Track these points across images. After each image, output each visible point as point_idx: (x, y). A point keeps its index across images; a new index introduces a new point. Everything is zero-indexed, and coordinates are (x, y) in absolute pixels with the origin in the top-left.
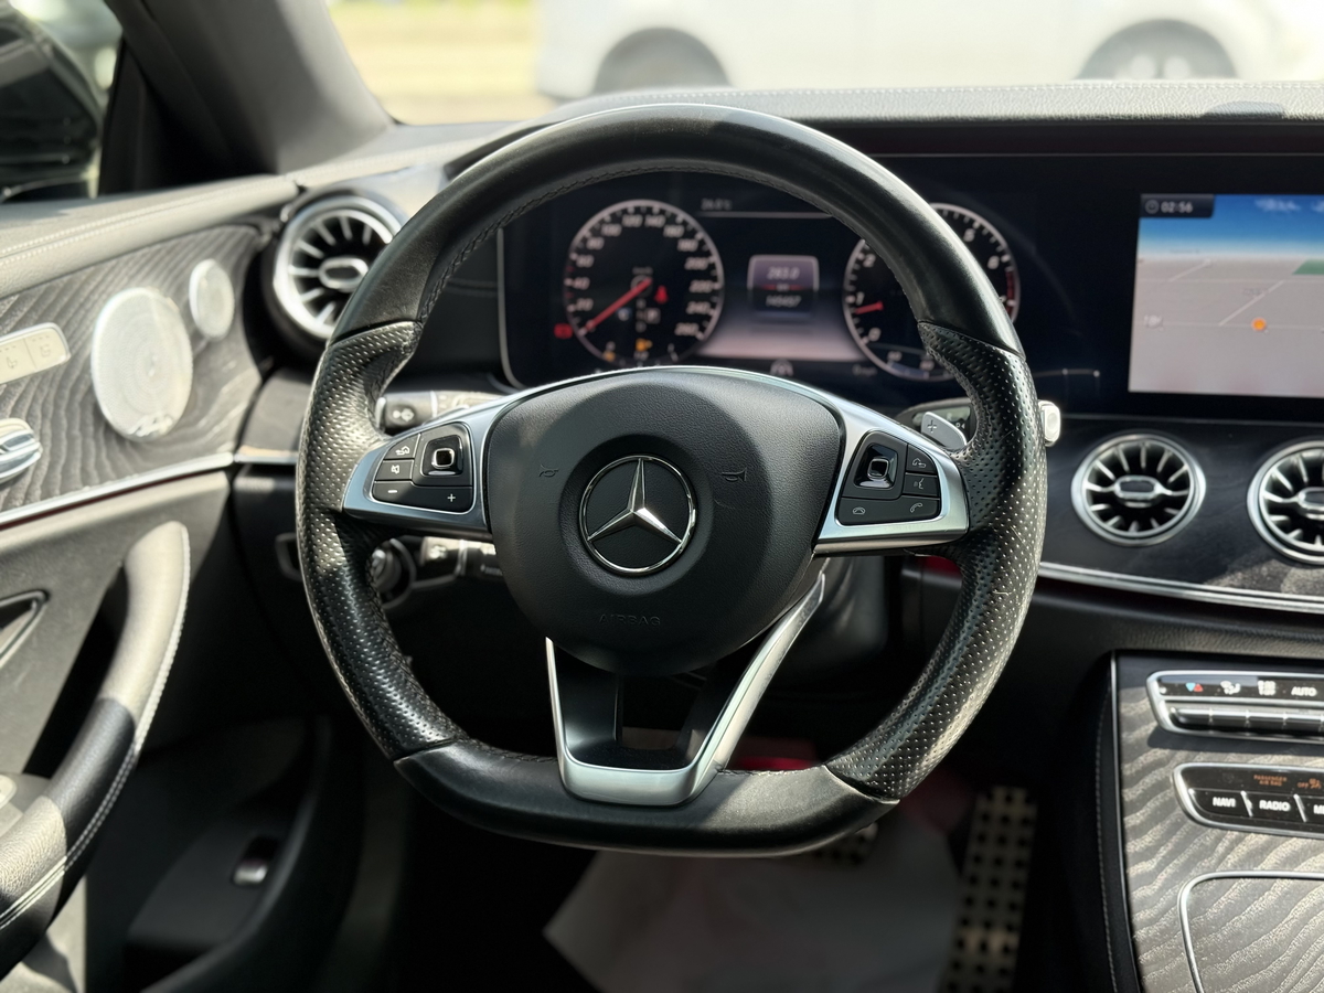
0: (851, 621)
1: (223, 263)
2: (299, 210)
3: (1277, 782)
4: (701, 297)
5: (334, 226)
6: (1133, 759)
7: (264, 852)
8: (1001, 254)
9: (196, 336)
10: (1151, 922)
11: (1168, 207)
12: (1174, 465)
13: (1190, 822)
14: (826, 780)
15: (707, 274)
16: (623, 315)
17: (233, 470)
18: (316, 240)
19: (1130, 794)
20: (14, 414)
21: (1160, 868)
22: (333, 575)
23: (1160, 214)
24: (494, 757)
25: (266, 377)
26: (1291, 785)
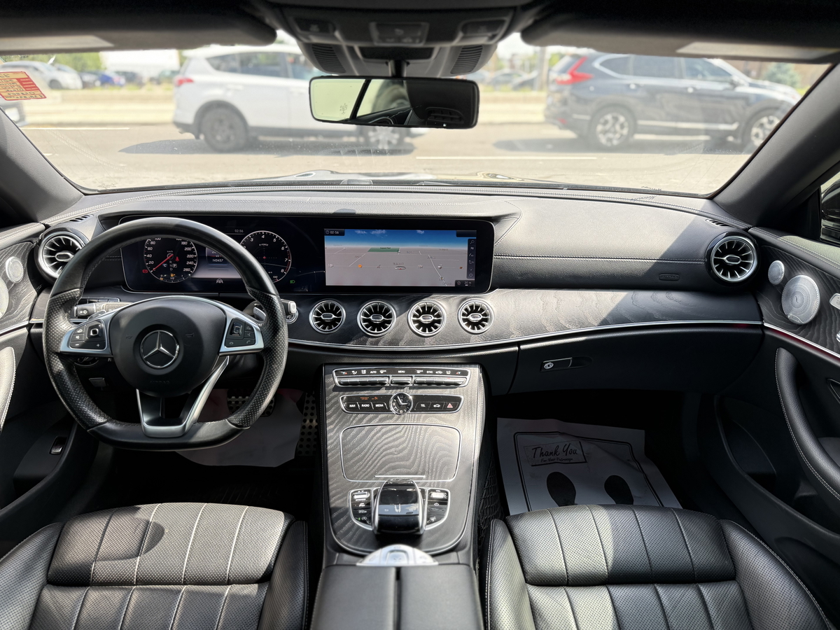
0: (243, 363)
1: (18, 256)
2: (46, 236)
3: (366, 399)
4: (190, 260)
5: (59, 241)
6: (328, 396)
7: (61, 442)
8: (285, 246)
9: (9, 283)
10: (332, 443)
11: (332, 232)
12: (338, 309)
13: (343, 412)
14: (226, 424)
15: (192, 252)
16: (165, 265)
17: (29, 326)
18: (53, 246)
19: (327, 406)
21: (335, 427)
22: (59, 373)
23: (330, 235)
24: (121, 425)
25: (39, 294)
26: (370, 399)
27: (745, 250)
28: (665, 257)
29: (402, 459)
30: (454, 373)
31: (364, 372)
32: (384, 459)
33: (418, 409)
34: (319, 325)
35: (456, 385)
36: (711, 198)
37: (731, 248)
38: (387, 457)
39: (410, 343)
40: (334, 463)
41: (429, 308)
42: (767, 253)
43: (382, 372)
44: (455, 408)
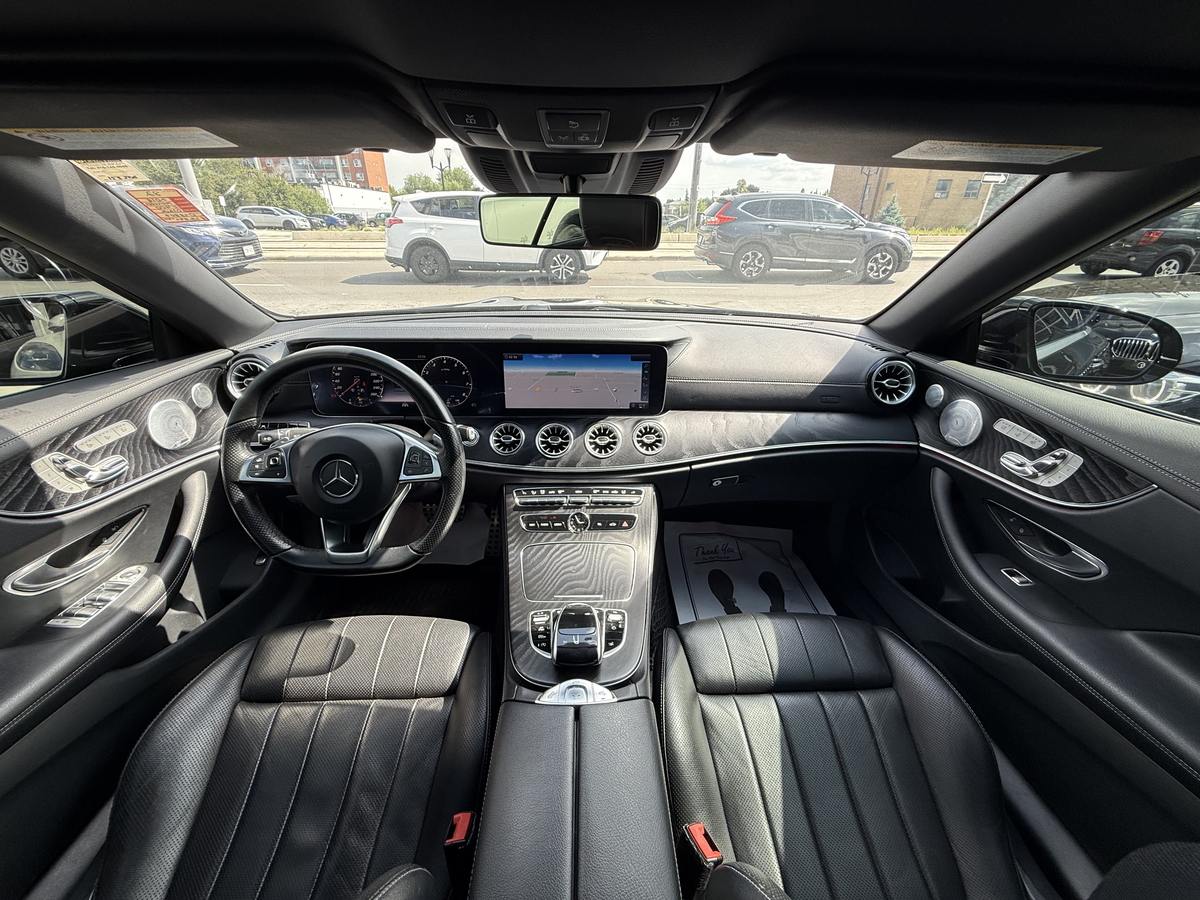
1: (205, 382)
2: (234, 362)
3: (545, 518)
4: (376, 385)
5: (246, 367)
6: (509, 515)
9: (196, 410)
10: (513, 561)
11: (510, 356)
12: (517, 431)
13: (524, 531)
14: (407, 550)
15: (378, 377)
16: (352, 390)
18: (240, 371)
19: (508, 525)
20: (113, 453)
21: (516, 545)
22: (241, 502)
23: (509, 359)
24: (306, 550)
26: (549, 518)
27: (905, 374)
28: (828, 380)
29: (579, 578)
30: (629, 492)
31: (543, 492)
32: (562, 578)
33: (594, 528)
34: (499, 447)
35: (631, 504)
36: (867, 323)
37: (890, 372)
38: (565, 576)
39: (587, 464)
40: (515, 581)
41: (605, 430)
42: (926, 378)
43: (560, 492)
44: (631, 525)
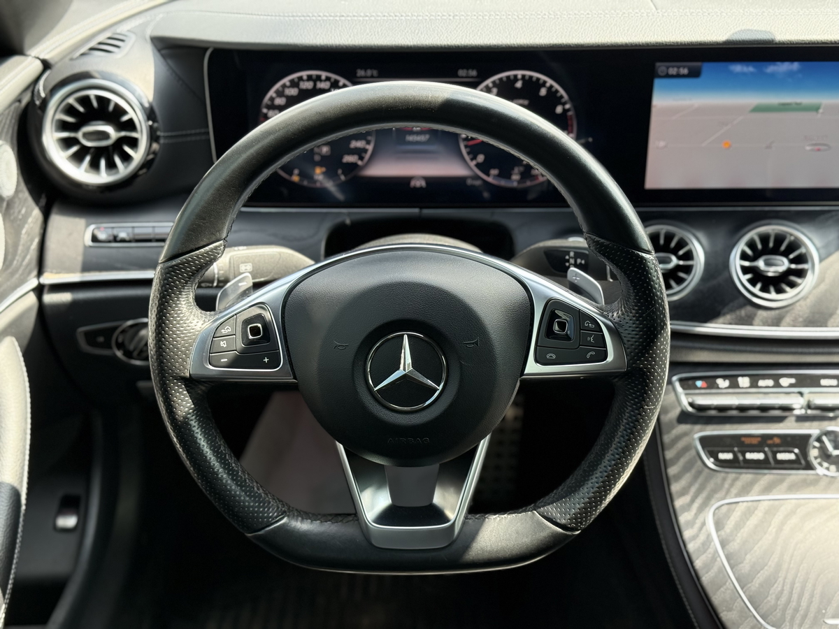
3: (755, 441)
4: (359, 137)
6: (669, 432)
8: (564, 104)
10: (695, 537)
11: (673, 71)
12: (682, 243)
13: (707, 470)
14: (535, 520)
17: (39, 290)
23: (668, 76)
26: (763, 442)
31: (744, 383)
43: (785, 382)
